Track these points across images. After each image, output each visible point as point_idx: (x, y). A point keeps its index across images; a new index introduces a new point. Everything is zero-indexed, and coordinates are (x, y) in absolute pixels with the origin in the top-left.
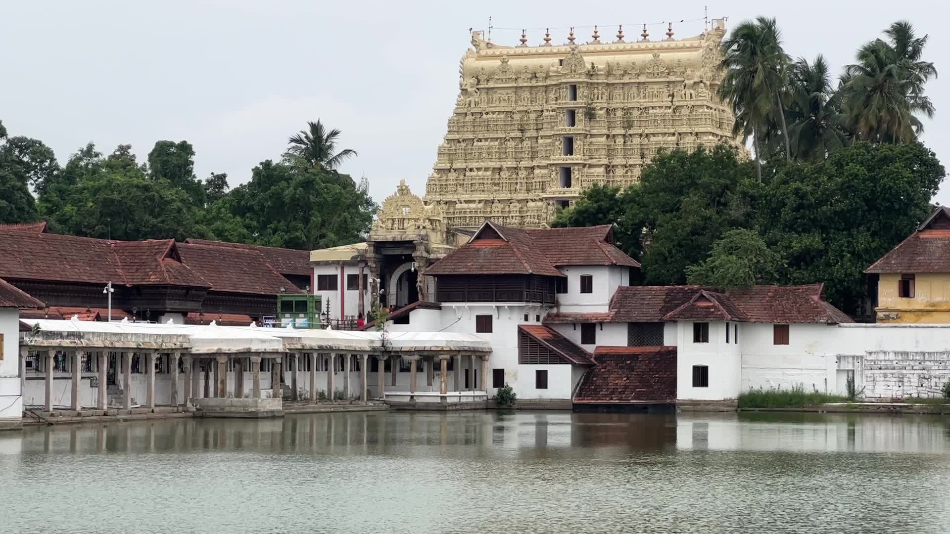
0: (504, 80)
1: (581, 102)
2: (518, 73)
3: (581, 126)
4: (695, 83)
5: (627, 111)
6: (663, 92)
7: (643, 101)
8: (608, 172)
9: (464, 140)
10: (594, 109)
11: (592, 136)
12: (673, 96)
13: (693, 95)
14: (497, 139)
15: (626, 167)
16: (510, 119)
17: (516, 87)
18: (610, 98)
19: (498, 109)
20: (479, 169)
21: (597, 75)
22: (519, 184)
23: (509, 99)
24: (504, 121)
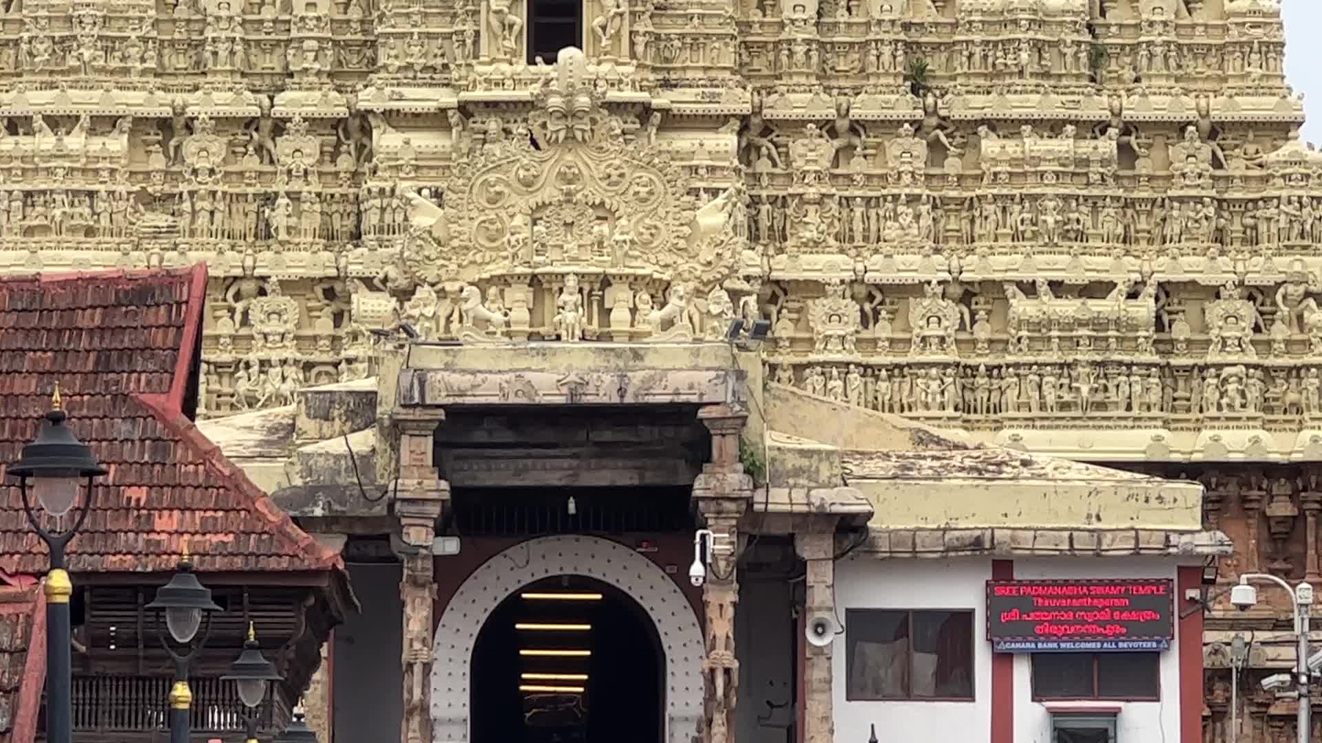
8: (747, 153)
20: (59, 123)
22: (282, 201)
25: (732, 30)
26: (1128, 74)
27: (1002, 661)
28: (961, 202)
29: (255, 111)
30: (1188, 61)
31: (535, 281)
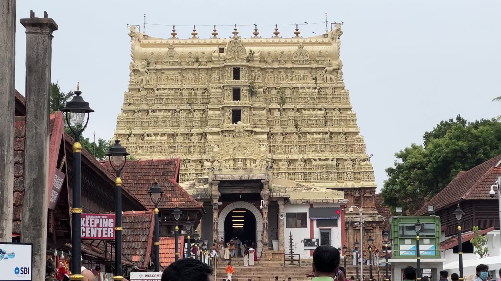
0: (171, 63)
1: (244, 80)
2: (182, 57)
3: (245, 101)
4: (334, 70)
5: (282, 90)
6: (307, 76)
7: (292, 82)
8: (269, 138)
9: (139, 111)
10: (253, 87)
11: (255, 109)
12: (316, 79)
13: (333, 79)
14: (169, 111)
15: (283, 135)
16: (178, 95)
17: (181, 69)
18: (264, 80)
19: (168, 86)
20: (156, 135)
21: (253, 60)
22: (192, 147)
23: (176, 79)
24: (174, 96)
25: (266, 118)
26: (331, 124)
27: (312, 221)
28: (304, 146)
29: (188, 132)
30: (341, 122)
31: (234, 160)
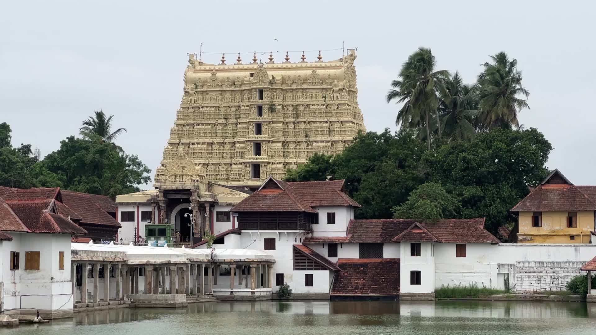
0: (214, 86)
1: (266, 100)
2: (223, 81)
3: (266, 116)
4: (340, 89)
5: (296, 107)
6: (319, 95)
7: (306, 100)
8: (283, 146)
9: (187, 125)
10: (274, 105)
11: (273, 122)
12: (325, 97)
13: (339, 97)
14: (210, 124)
15: (296, 143)
16: (218, 111)
17: (221, 91)
18: (284, 98)
19: (210, 105)
20: (198, 144)
21: (276, 83)
22: (225, 153)
23: (217, 99)
24: (214, 112)
25: (282, 130)
26: (334, 134)
27: (234, 217)
28: (311, 151)
29: (223, 141)
30: (342, 132)
